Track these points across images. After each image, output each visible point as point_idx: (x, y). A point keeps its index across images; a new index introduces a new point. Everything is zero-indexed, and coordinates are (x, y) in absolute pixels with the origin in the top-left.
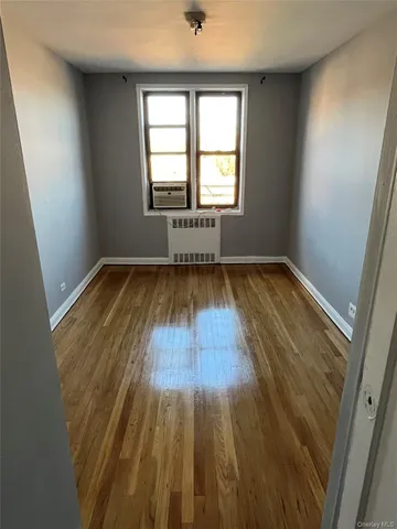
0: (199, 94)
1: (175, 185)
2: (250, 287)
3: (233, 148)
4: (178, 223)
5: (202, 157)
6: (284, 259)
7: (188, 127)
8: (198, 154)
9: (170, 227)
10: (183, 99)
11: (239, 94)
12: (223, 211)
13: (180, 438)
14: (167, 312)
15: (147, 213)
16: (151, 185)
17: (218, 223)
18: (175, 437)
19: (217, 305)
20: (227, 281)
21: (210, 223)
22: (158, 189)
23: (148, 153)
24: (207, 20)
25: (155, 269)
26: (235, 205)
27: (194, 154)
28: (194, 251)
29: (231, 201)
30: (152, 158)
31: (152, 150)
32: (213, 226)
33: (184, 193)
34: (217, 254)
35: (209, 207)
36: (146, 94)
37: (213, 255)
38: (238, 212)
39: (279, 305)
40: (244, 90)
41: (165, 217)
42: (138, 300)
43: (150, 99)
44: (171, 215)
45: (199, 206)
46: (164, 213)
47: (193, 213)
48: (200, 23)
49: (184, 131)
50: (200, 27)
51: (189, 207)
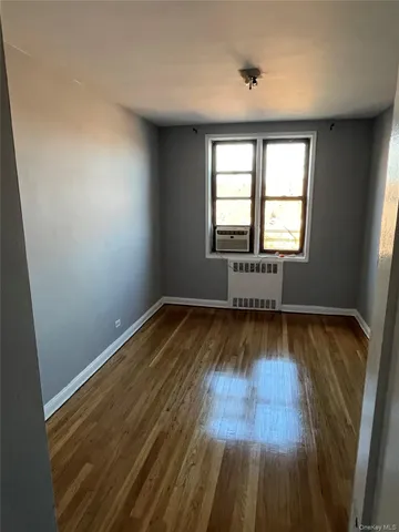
0: (266, 142)
1: (239, 229)
2: (309, 341)
3: (301, 194)
4: (239, 267)
5: (267, 202)
6: (354, 312)
7: (254, 174)
8: (264, 199)
9: (231, 270)
10: (250, 147)
11: (307, 141)
12: (287, 257)
13: (196, 505)
14: (215, 360)
15: (209, 256)
16: (215, 228)
17: (280, 268)
18: (192, 503)
19: (269, 357)
20: (285, 332)
21: (273, 268)
22: (221, 233)
23: (214, 198)
24: (263, 75)
25: (212, 312)
26: (301, 251)
27: (258, 198)
28: (254, 297)
29: (296, 247)
30: (218, 202)
31: (218, 195)
32: (275, 271)
33: (247, 237)
34: (278, 300)
35: (272, 252)
36: (214, 144)
37: (274, 301)
38: (302, 258)
39: (338, 364)
40: (312, 136)
41: (227, 260)
42: (189, 343)
43: (219, 148)
44: (232, 258)
45: (262, 251)
46: (225, 257)
47: (256, 257)
48: (255, 78)
49: (250, 176)
50: (255, 82)
51: (251, 251)
